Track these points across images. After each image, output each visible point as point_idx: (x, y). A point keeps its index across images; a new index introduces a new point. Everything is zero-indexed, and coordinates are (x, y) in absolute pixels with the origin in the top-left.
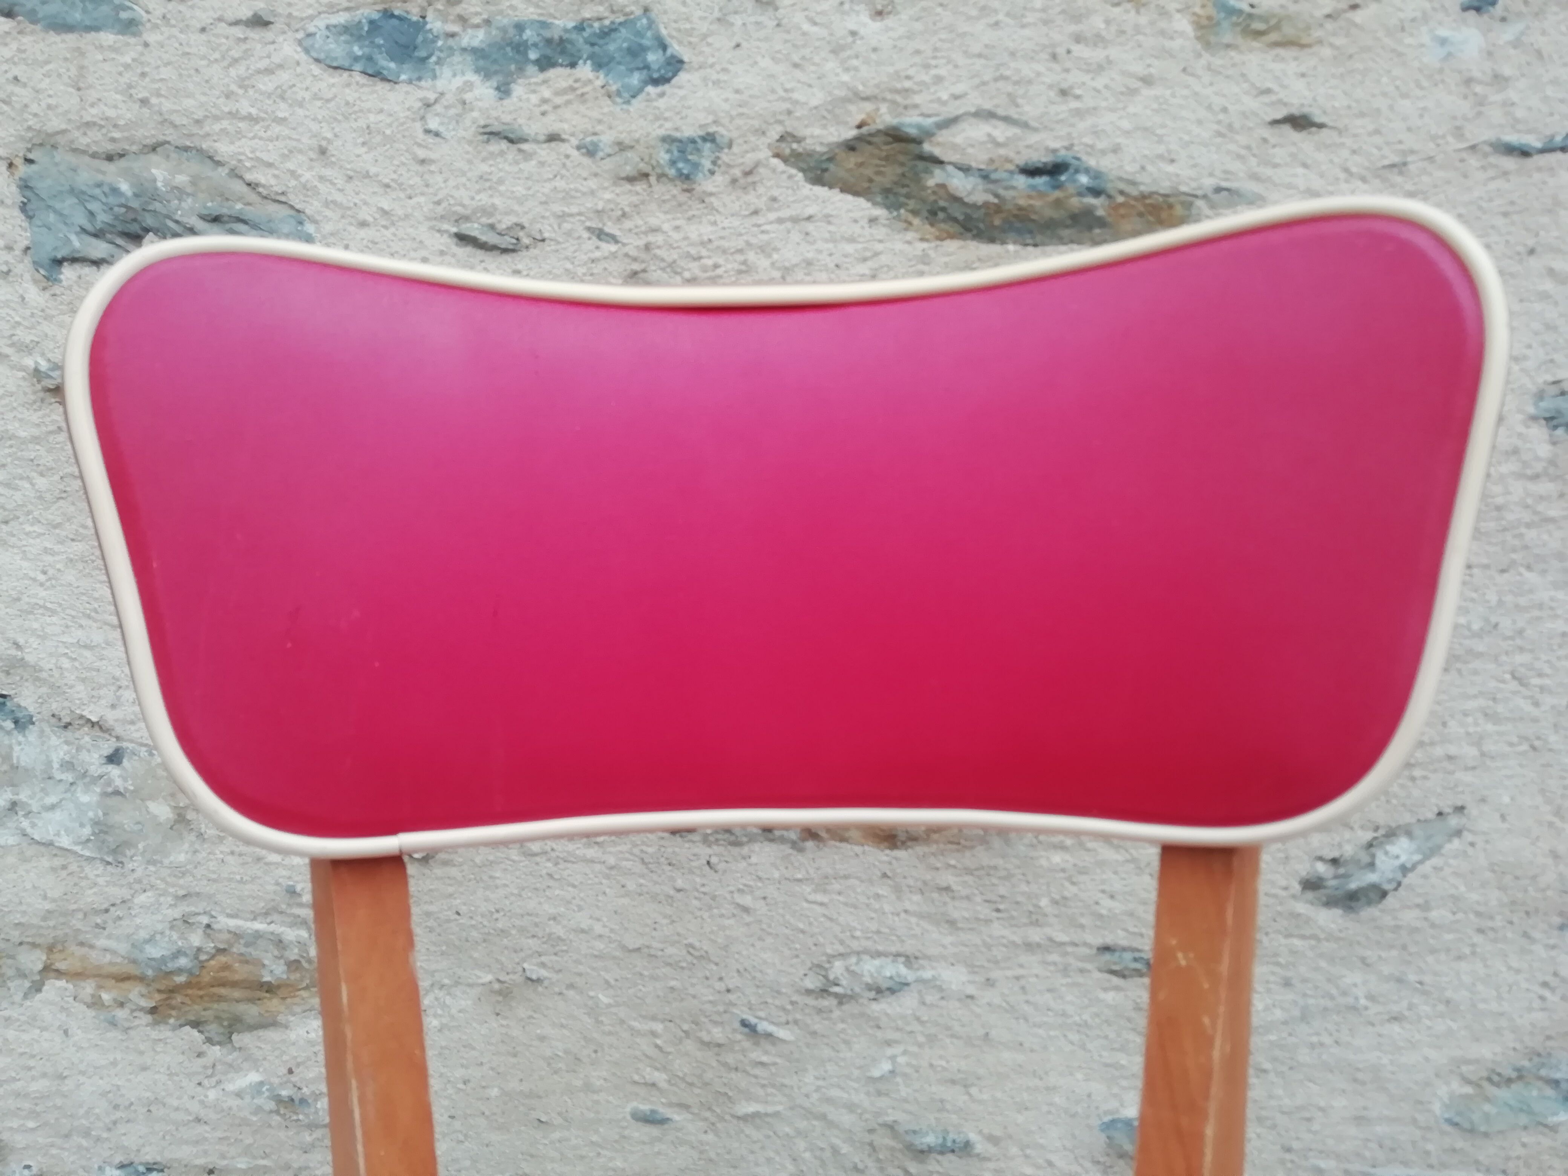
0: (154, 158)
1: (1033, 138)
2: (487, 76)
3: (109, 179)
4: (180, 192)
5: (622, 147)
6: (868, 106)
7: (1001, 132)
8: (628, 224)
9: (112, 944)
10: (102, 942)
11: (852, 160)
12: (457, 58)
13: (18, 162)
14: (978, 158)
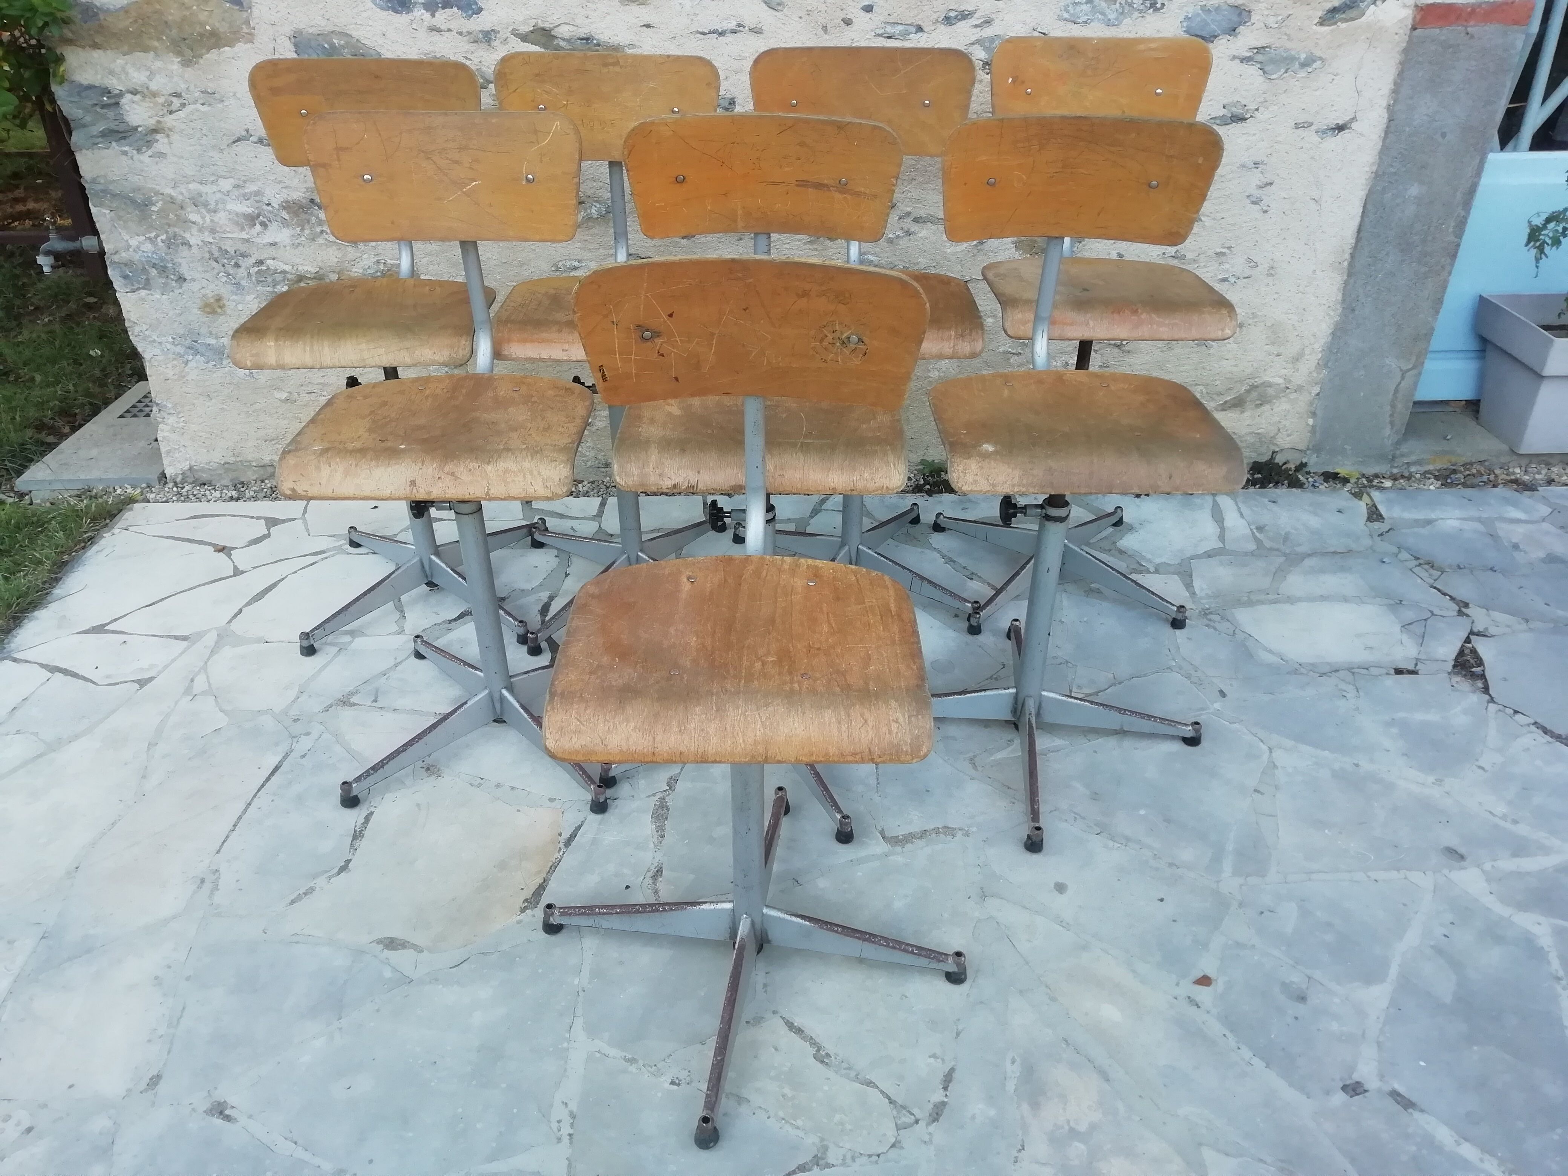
0: (333, 36)
1: (581, 30)
2: (427, 11)
3: (321, 43)
4: (343, 47)
5: (469, 33)
6: (536, 21)
7: (572, 28)
8: (473, 55)
9: (356, 270)
10: (354, 270)
11: (533, 36)
12: (418, 6)
13: (292, 37)
14: (567, 37)
